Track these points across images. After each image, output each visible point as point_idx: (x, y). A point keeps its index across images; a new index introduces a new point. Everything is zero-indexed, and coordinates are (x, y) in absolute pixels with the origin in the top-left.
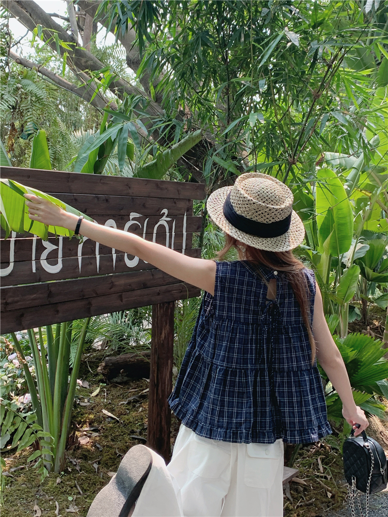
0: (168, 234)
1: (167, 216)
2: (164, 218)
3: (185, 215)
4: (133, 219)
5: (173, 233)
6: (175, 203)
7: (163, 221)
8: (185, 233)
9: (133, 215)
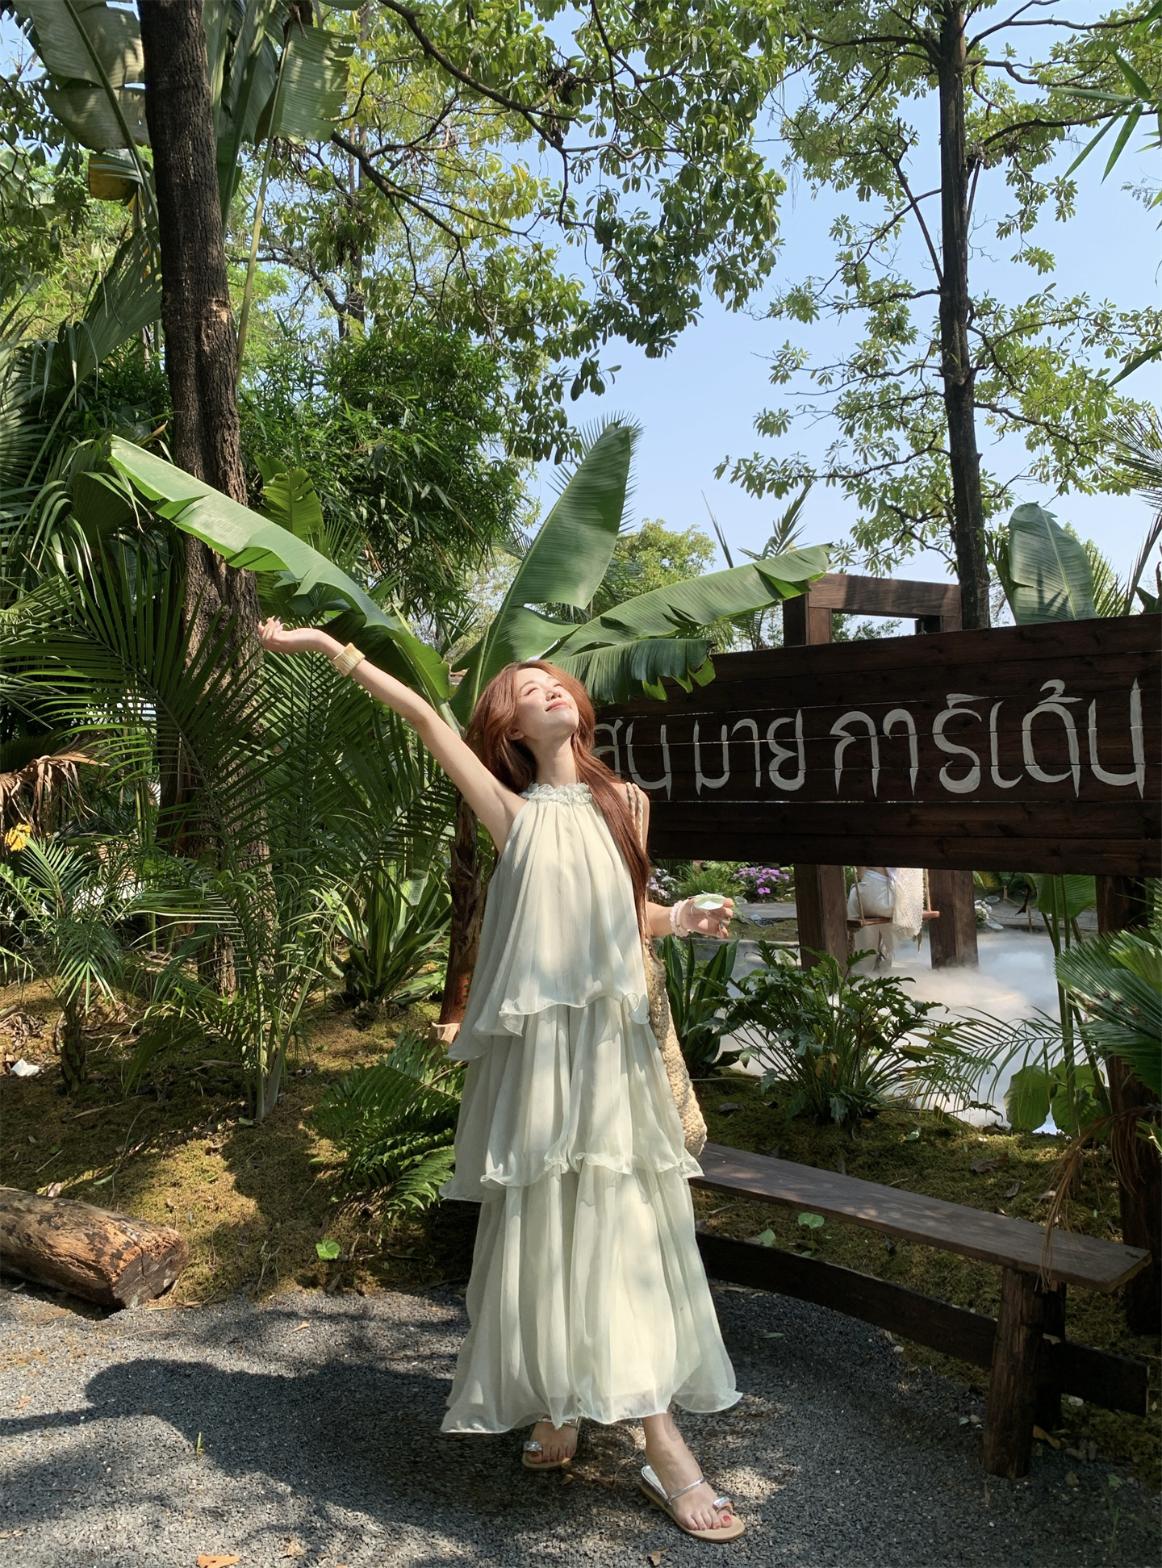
0: (1071, 732)
1: (1065, 694)
2: (1054, 698)
3: (1135, 686)
4: (956, 706)
5: (1092, 729)
6: (1089, 664)
7: (1053, 705)
8: (1136, 727)
9: (953, 699)
